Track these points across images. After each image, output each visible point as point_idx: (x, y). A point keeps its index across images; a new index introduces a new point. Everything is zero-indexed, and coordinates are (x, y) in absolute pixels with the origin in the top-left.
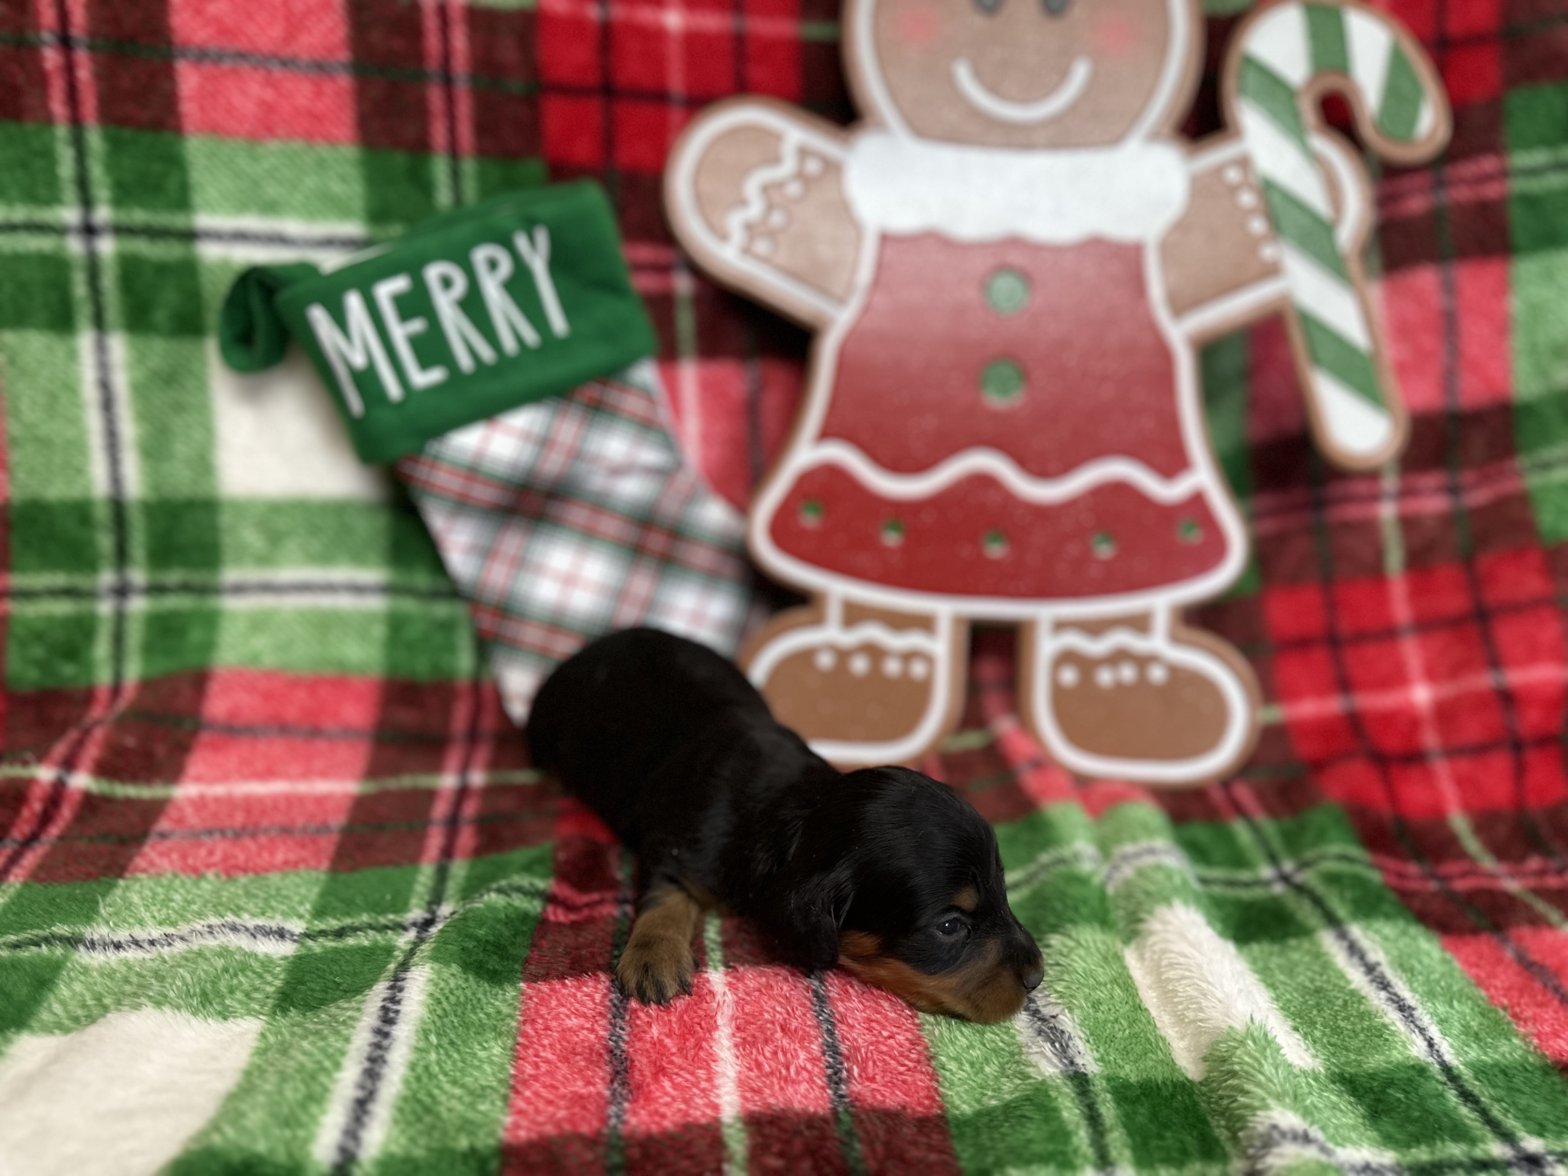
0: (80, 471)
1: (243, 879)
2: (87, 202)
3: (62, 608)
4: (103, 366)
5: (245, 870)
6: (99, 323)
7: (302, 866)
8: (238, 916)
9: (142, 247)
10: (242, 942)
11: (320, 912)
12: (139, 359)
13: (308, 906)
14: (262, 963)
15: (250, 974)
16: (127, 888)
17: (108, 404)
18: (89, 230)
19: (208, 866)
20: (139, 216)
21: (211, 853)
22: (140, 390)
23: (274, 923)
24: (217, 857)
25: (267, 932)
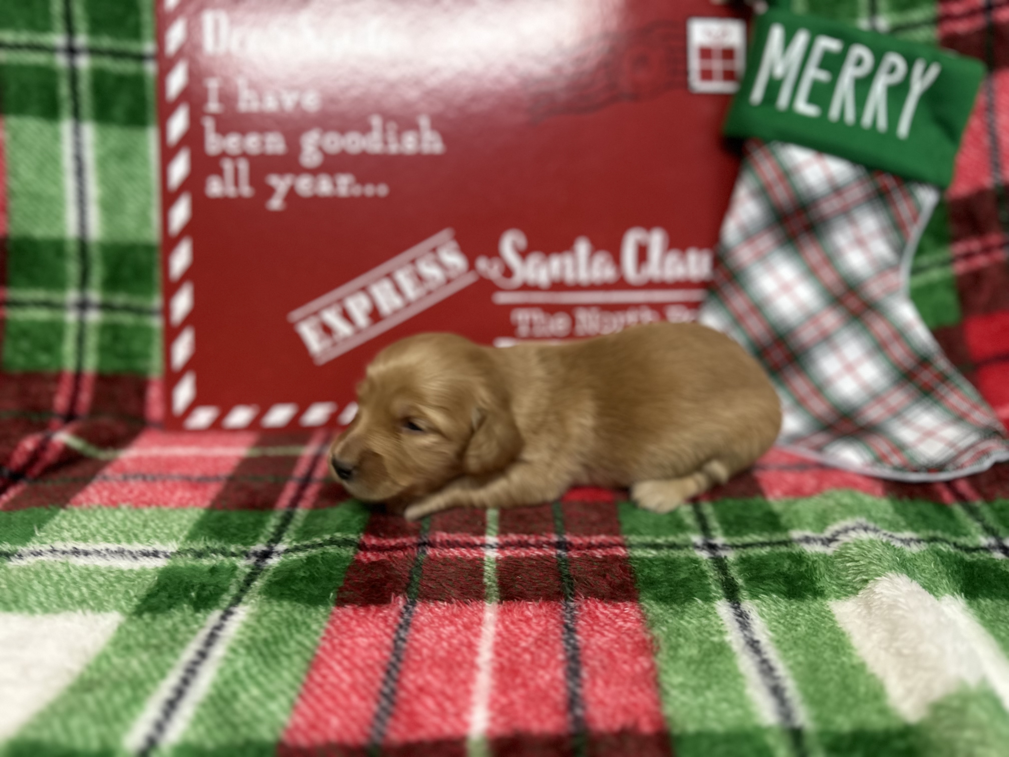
0: (59, 217)
1: (146, 511)
2: (70, 31)
3: (42, 315)
4: (78, 145)
5: (150, 504)
6: (76, 114)
7: (190, 505)
8: (130, 543)
9: (108, 64)
10: (124, 563)
12: (102, 141)
13: (185, 532)
17: (80, 172)
18: (72, 51)
19: (125, 501)
20: (106, 42)
21: (131, 491)
22: (102, 163)
23: (154, 547)
24: (134, 494)
25: (145, 554)
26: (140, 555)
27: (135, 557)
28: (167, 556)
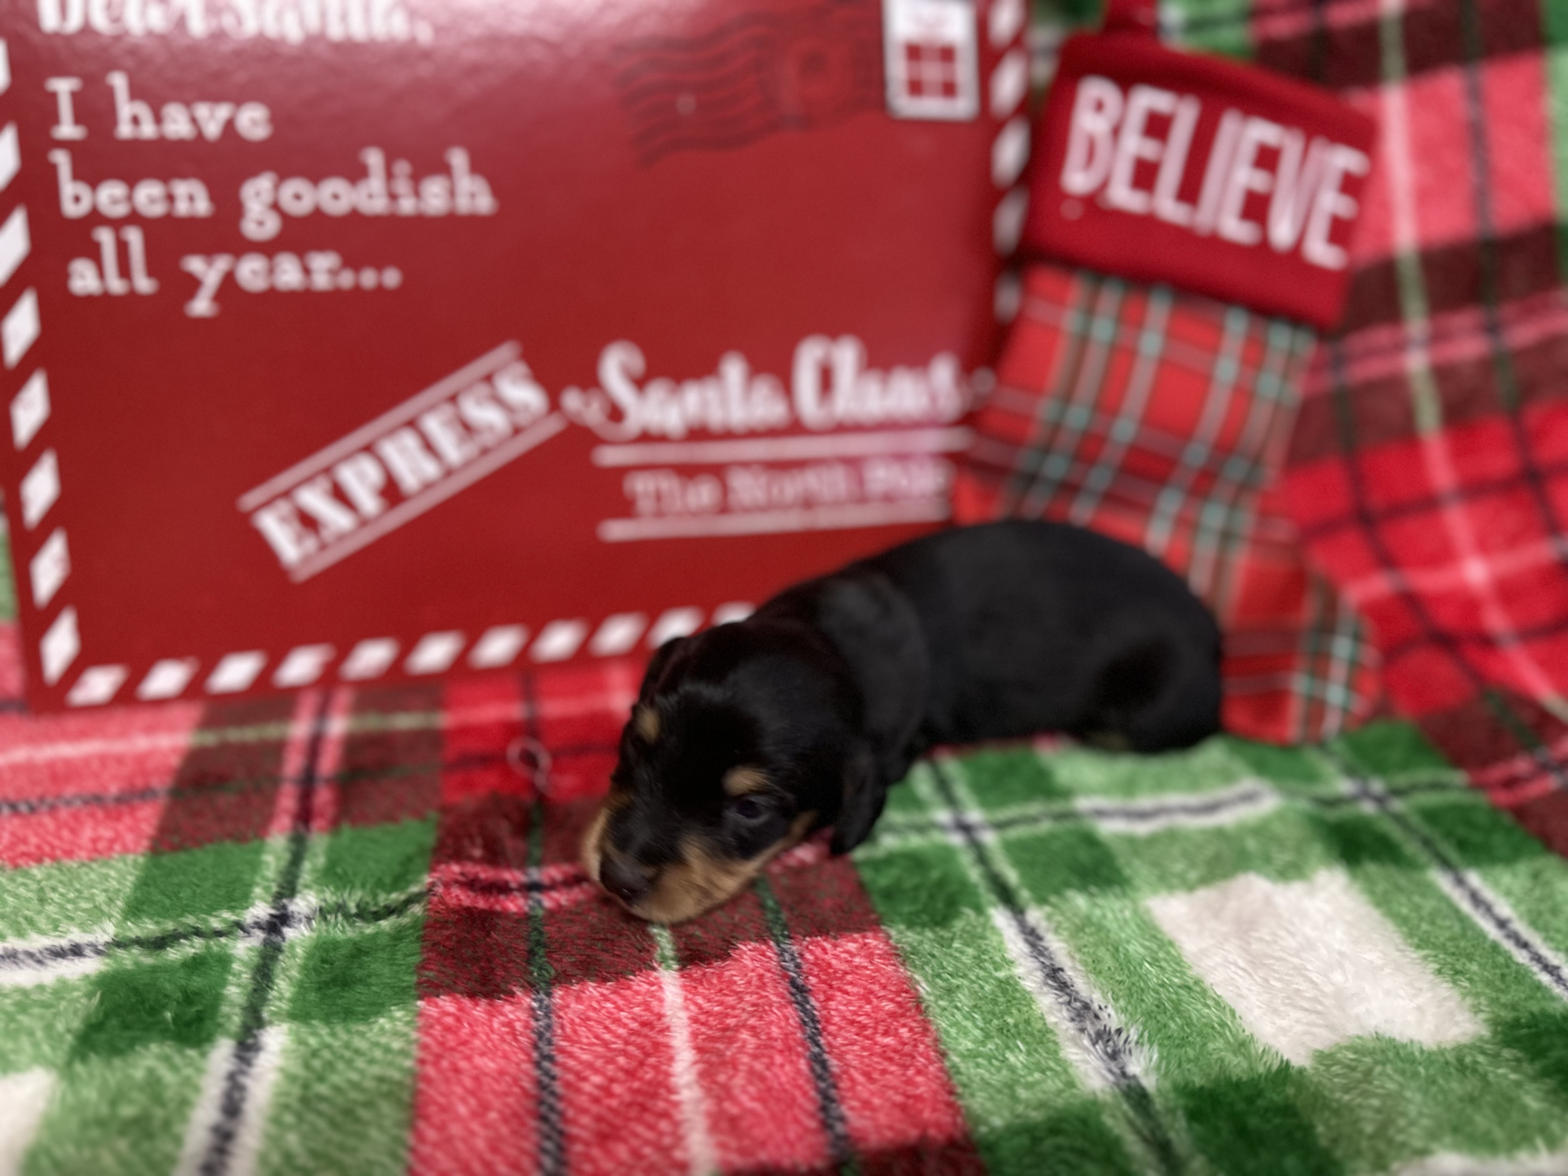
26: (49, 956)
27: (40, 962)
28: (99, 952)
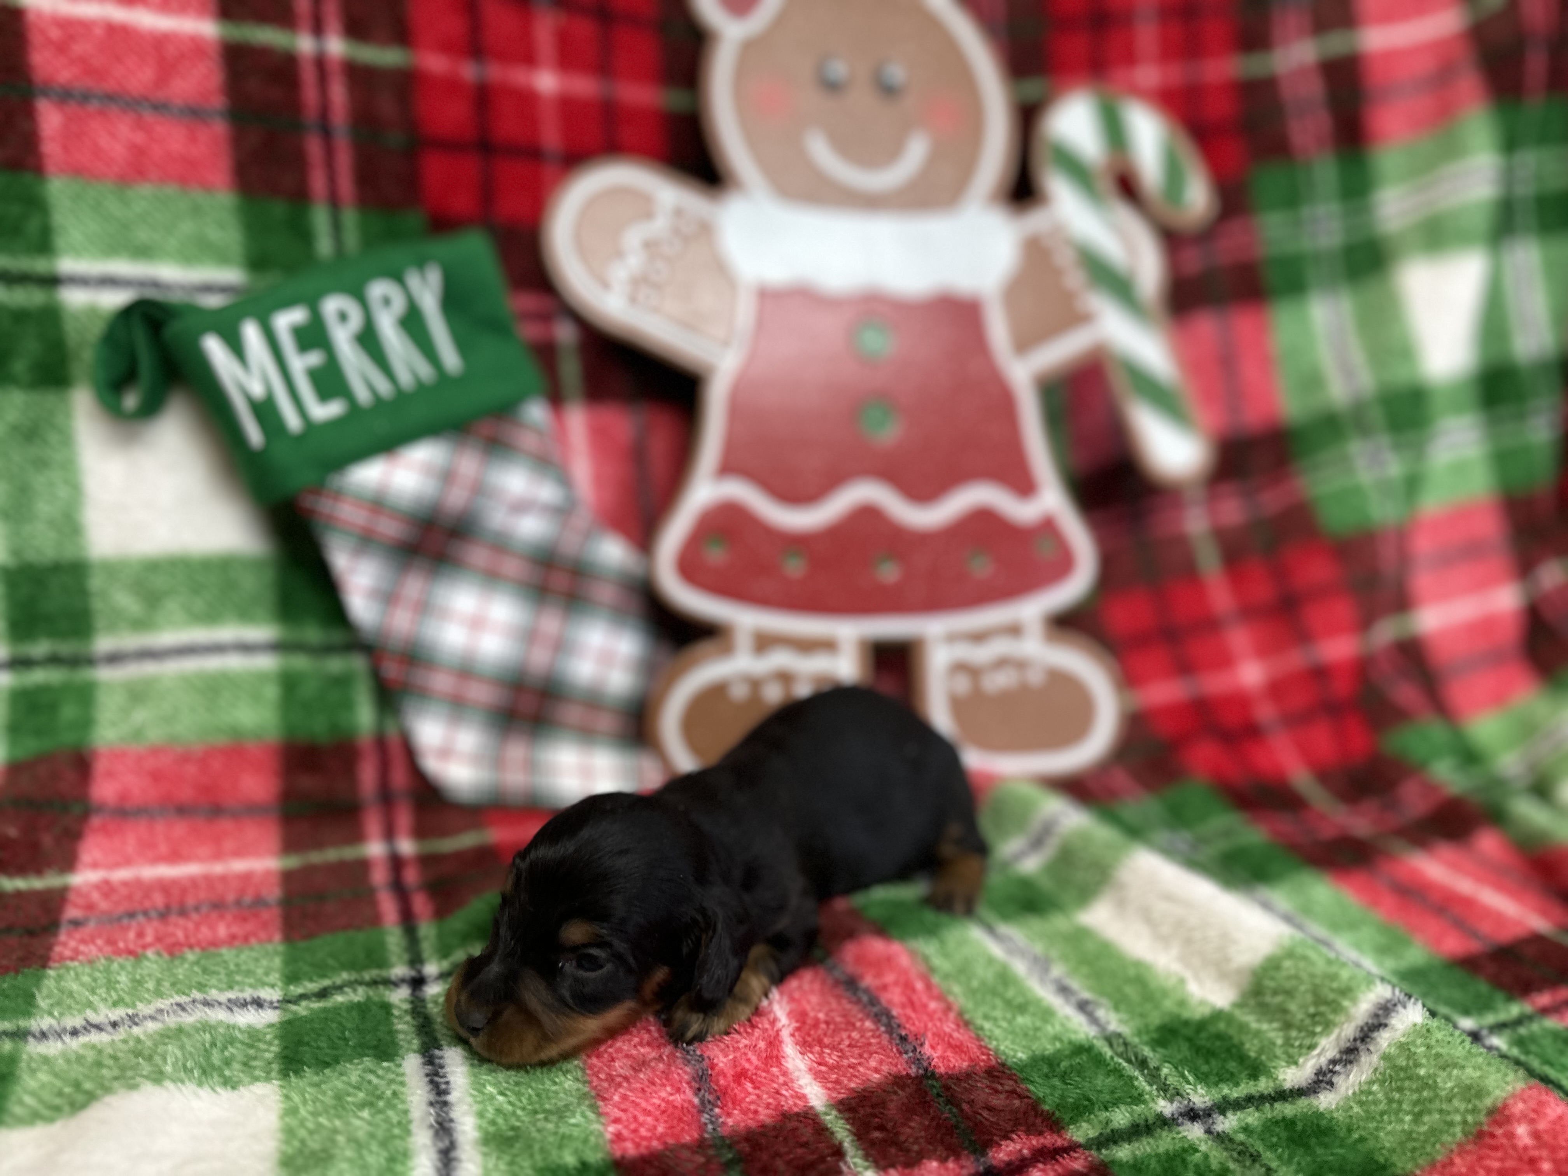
1: (191, 956)
5: (191, 947)
7: (253, 941)
8: (205, 992)
10: (219, 1015)
11: (291, 978)
13: (277, 975)
14: (248, 1033)
15: (239, 1045)
16: (60, 978)
19: (145, 947)
21: (140, 935)
23: (248, 994)
24: (149, 938)
25: (244, 1005)
